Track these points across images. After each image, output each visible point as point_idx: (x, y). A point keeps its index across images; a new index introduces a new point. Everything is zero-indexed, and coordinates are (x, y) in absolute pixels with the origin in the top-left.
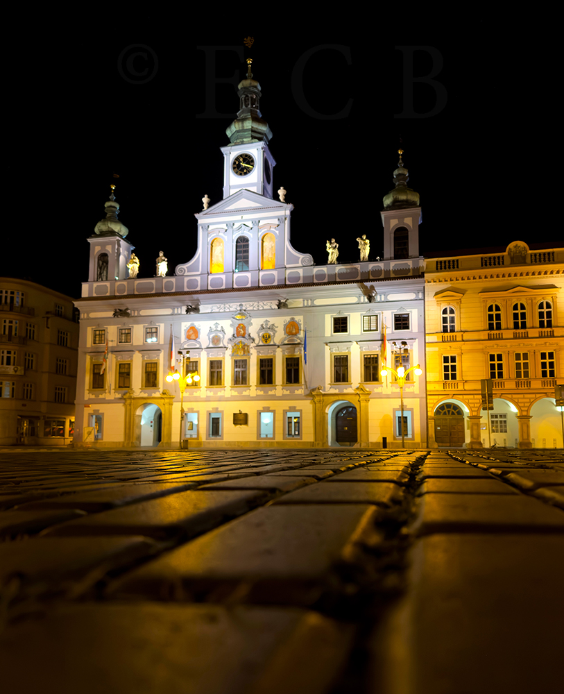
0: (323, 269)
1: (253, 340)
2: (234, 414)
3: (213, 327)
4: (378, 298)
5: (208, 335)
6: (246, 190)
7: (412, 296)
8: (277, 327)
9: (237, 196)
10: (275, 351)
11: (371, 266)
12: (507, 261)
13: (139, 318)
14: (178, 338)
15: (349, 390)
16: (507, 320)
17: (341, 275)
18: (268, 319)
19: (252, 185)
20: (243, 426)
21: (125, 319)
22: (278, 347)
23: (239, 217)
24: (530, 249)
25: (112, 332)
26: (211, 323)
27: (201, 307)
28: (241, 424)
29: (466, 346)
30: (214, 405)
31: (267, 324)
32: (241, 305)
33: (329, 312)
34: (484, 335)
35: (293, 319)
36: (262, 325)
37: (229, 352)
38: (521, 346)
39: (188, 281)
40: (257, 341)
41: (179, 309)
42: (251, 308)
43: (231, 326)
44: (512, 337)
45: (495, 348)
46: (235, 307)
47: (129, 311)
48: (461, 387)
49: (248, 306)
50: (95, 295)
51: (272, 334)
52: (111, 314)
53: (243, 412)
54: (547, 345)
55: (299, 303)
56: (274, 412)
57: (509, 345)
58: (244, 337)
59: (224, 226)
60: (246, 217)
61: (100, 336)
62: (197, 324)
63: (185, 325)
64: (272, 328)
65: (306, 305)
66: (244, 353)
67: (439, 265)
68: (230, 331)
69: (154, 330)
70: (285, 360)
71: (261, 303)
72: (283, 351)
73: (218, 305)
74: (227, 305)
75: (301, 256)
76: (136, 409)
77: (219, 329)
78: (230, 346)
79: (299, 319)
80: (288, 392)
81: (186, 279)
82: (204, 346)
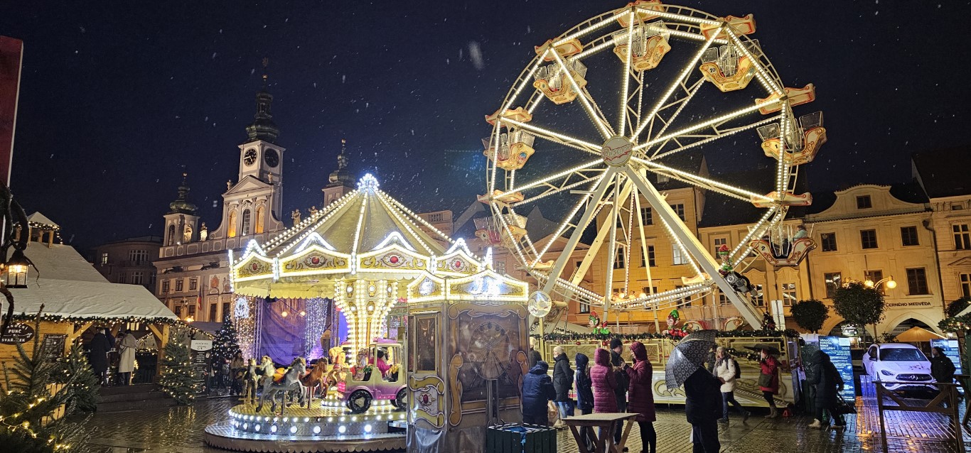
6: (251, 176)
9: (246, 180)
13: (187, 273)
14: (207, 286)
19: (254, 171)
21: (180, 274)
23: (245, 196)
25: (173, 282)
27: (221, 263)
39: (216, 244)
47: (182, 268)
50: (165, 256)
59: (237, 203)
60: (250, 195)
61: (166, 286)
62: (218, 275)
63: (211, 277)
69: (194, 281)
75: (276, 222)
81: (215, 242)
82: (220, 292)
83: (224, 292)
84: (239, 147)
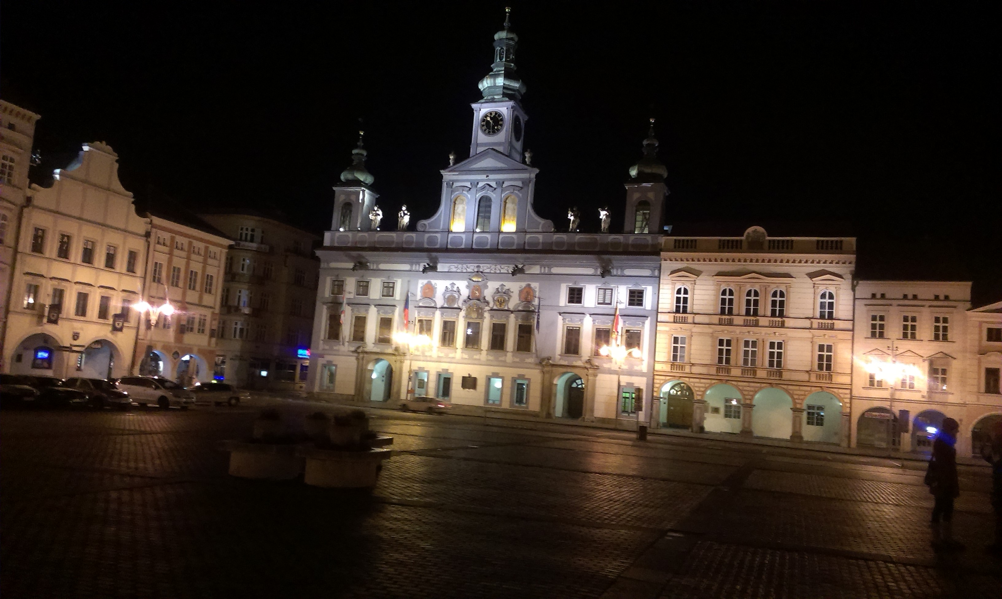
0: (563, 237)
1: (488, 303)
2: (463, 377)
3: (449, 287)
4: (614, 272)
5: (444, 295)
6: (492, 149)
7: (647, 272)
8: (512, 292)
9: (484, 155)
10: (507, 317)
11: (612, 237)
12: (745, 245)
13: (377, 272)
14: (414, 295)
15: (579, 363)
16: (740, 306)
17: (580, 244)
18: (504, 283)
19: (499, 144)
20: (471, 390)
21: (364, 272)
22: (512, 312)
23: (484, 177)
24: (769, 236)
25: (350, 285)
26: (447, 283)
27: (439, 266)
28: (469, 388)
29: (697, 329)
30: (445, 366)
31: (502, 289)
32: (478, 267)
33: (565, 282)
34: (716, 319)
35: (529, 286)
36: (498, 289)
37: (462, 313)
38: (751, 334)
39: (429, 237)
40: (491, 304)
41: (418, 266)
42: (488, 271)
43: (468, 287)
44: (742, 323)
45: (725, 333)
46: (472, 268)
47: (368, 264)
48: (687, 369)
49: (485, 267)
50: (336, 245)
51: (507, 298)
52: (351, 265)
53: (473, 376)
54: (777, 335)
55: (536, 269)
56: (502, 378)
57: (738, 331)
58: (479, 300)
59: (468, 185)
60: (492, 177)
61: (339, 287)
62: (433, 282)
63: (421, 283)
64: (507, 293)
65: (543, 271)
66: (478, 317)
67: (677, 244)
68: (465, 292)
69: (391, 285)
70: (518, 327)
71: (498, 267)
72: (516, 318)
73: (456, 265)
74: (465, 266)
75: (542, 221)
76: (368, 362)
77: (455, 289)
78: (464, 308)
79: (535, 285)
80: (518, 360)
81: (427, 235)
82: (439, 306)
83: (446, 306)
84: (474, 106)
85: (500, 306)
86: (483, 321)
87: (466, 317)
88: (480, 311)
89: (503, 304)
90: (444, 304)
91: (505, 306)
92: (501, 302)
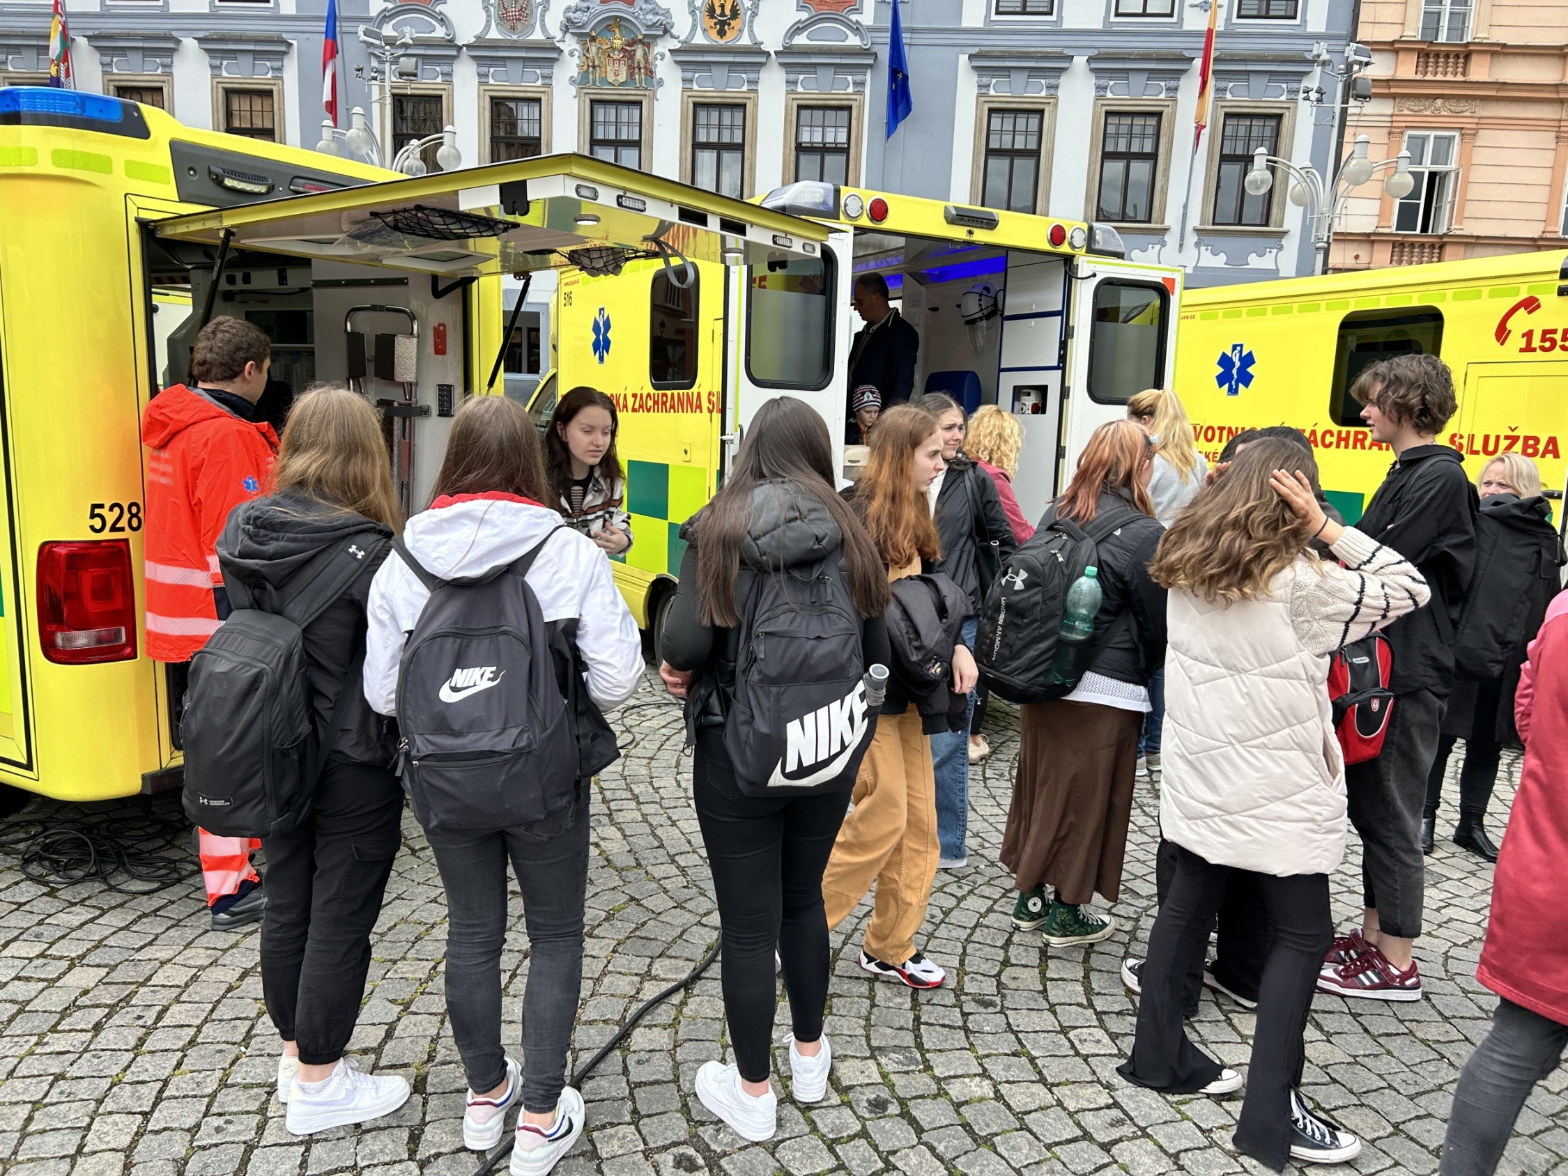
1: (668, 18)
22: (771, 58)
37: (569, 67)
40: (683, 28)
58: (629, 4)
66: (630, 74)
70: (795, 115)
72: (788, 78)
78: (571, 44)
82: (465, 36)
83: (494, 34)
85: (722, 33)
86: (653, 97)
87: (583, 81)
88: (639, 54)
89: (733, 23)
90: (487, 28)
91: (741, 31)
92: (723, 14)
